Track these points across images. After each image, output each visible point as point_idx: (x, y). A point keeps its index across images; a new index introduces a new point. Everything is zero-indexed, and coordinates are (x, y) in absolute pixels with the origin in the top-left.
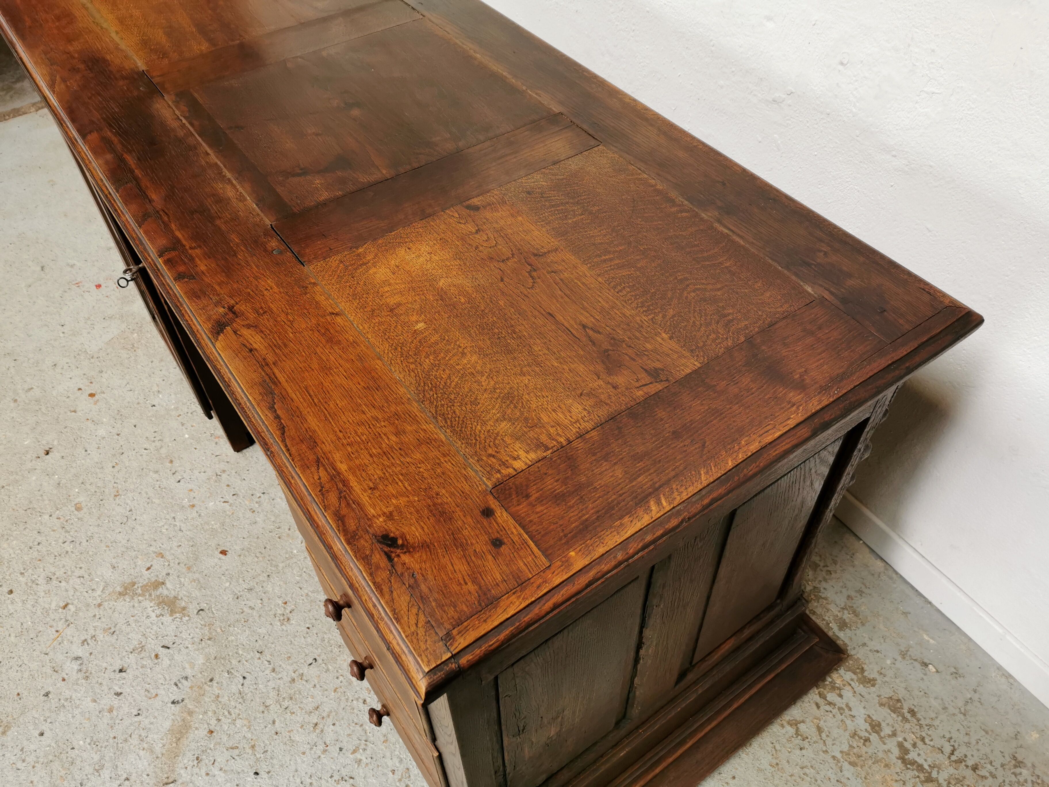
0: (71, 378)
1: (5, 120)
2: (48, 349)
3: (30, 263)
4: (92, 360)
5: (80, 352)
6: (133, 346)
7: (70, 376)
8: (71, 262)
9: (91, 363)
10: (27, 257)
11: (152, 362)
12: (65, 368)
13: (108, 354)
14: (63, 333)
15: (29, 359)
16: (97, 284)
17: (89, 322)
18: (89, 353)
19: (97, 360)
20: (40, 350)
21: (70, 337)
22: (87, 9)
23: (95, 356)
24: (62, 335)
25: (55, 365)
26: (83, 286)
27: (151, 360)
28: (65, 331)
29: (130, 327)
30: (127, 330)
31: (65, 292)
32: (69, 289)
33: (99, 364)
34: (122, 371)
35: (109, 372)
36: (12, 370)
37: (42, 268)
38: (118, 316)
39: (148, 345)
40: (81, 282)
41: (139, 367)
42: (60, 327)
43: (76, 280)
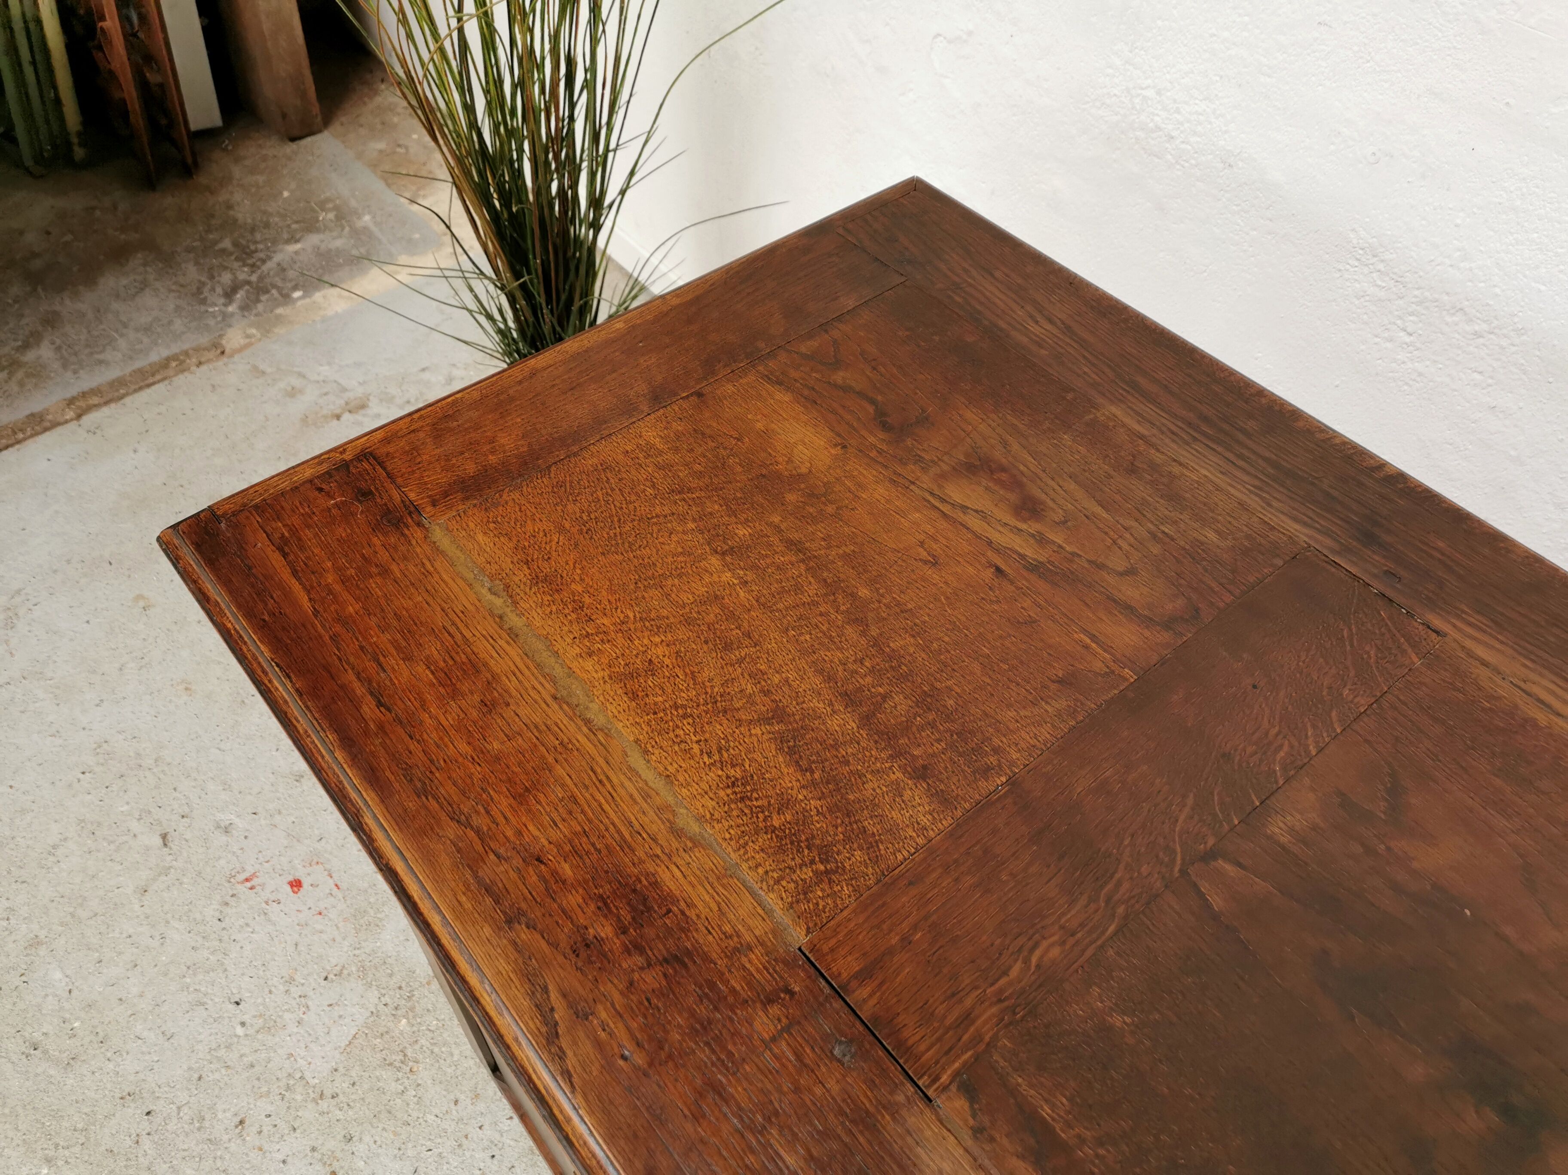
0: (284, 1162)
1: (19, 442)
2: (217, 1076)
3: (135, 826)
4: (324, 1105)
5: (292, 1082)
6: (405, 1055)
7: (281, 1157)
8: (225, 817)
9: (322, 1113)
10: (125, 808)
11: (456, 1102)
12: (265, 1129)
13: (354, 1084)
14: (243, 1024)
15: (179, 1108)
16: (291, 878)
17: (295, 991)
18: (313, 1082)
19: (333, 1102)
20: (200, 1078)
21: (260, 1036)
22: (513, 635)
23: (328, 1093)
24: (240, 1031)
25: (241, 1122)
26: (263, 885)
27: (452, 1097)
28: (246, 1018)
29: (386, 999)
30: (381, 1007)
31: (227, 904)
32: (233, 896)
33: (339, 1115)
34: (395, 1134)
35: (367, 1139)
36: (146, 1144)
37: (164, 837)
38: (354, 969)
39: (436, 1050)
40: (254, 875)
41: (430, 1118)
42: (233, 1007)
43: (244, 870)
